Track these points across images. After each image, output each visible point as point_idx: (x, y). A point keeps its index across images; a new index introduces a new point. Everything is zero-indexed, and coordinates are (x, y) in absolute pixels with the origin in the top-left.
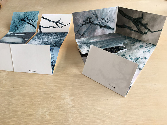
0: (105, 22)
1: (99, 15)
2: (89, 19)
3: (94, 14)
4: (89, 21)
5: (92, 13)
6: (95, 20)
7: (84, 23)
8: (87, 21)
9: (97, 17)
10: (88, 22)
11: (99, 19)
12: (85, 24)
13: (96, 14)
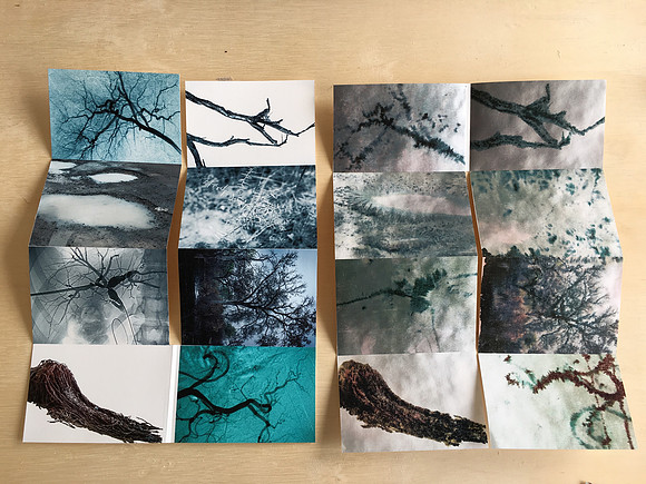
0: (433, 127)
1: (412, 102)
2: (383, 110)
3: (399, 96)
4: (382, 116)
5: (393, 93)
6: (399, 115)
7: (366, 120)
8: (375, 117)
9: (407, 108)
10: (377, 120)
11: (412, 115)
12: (368, 125)
13: (405, 99)
